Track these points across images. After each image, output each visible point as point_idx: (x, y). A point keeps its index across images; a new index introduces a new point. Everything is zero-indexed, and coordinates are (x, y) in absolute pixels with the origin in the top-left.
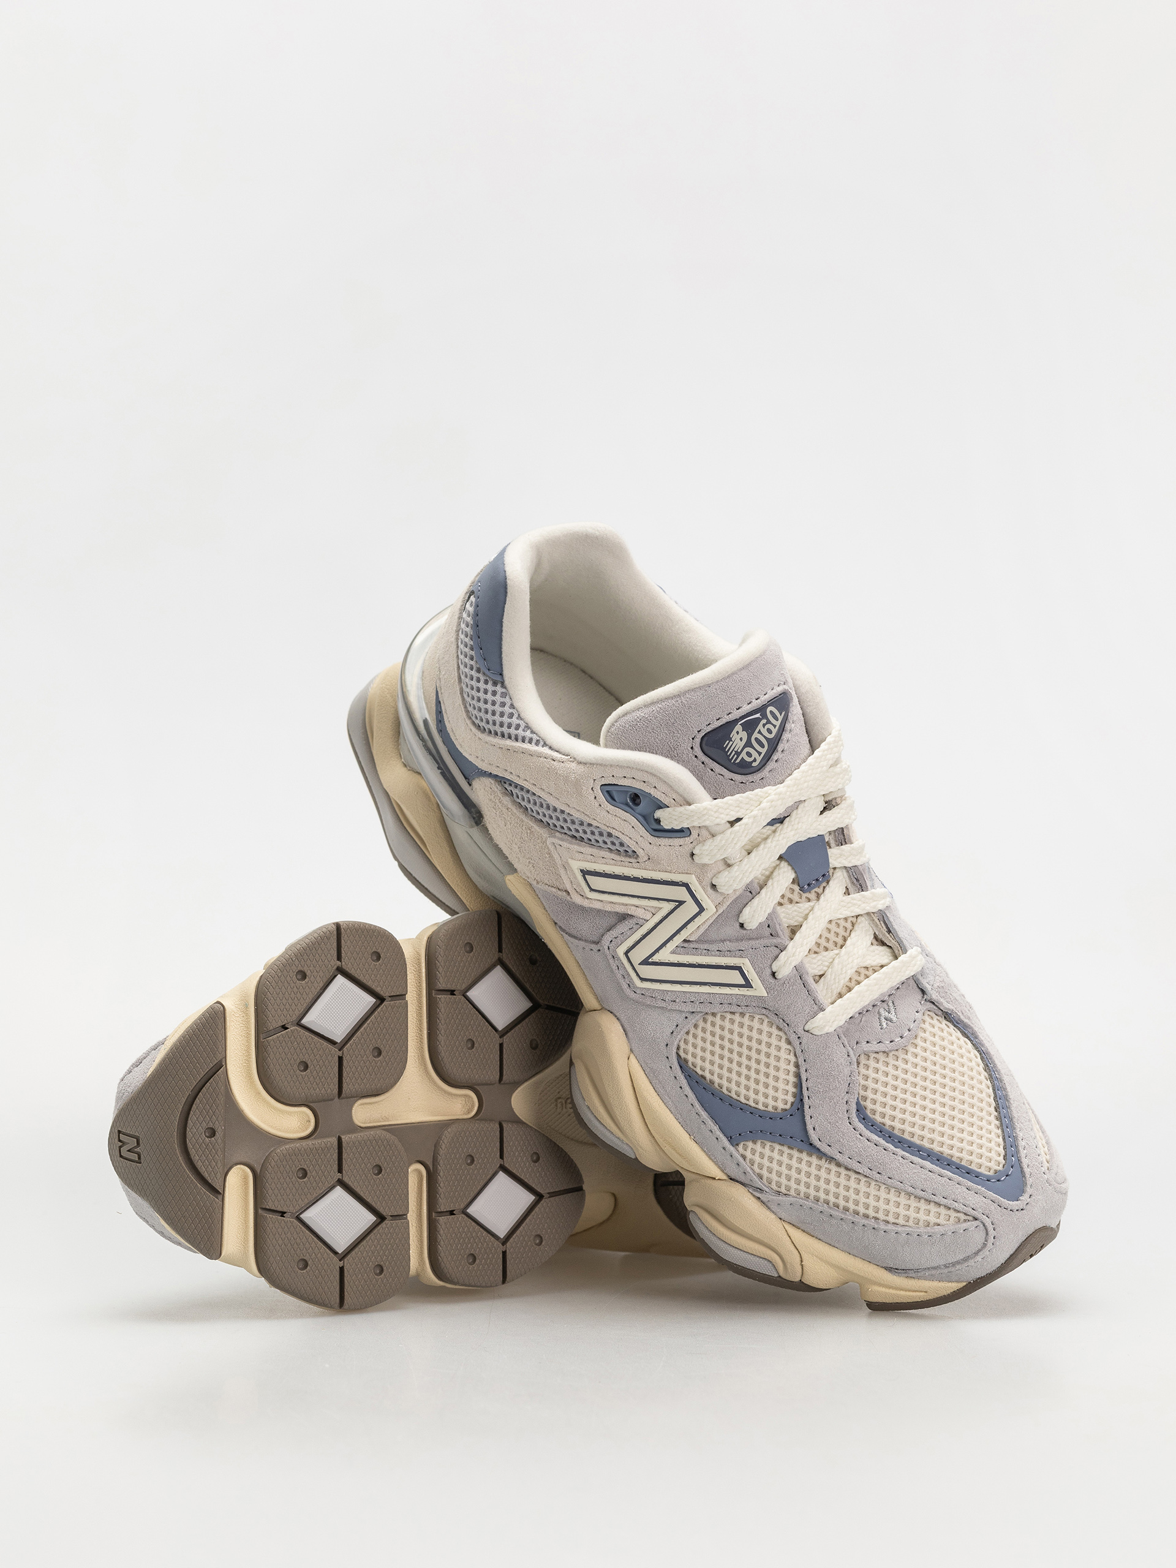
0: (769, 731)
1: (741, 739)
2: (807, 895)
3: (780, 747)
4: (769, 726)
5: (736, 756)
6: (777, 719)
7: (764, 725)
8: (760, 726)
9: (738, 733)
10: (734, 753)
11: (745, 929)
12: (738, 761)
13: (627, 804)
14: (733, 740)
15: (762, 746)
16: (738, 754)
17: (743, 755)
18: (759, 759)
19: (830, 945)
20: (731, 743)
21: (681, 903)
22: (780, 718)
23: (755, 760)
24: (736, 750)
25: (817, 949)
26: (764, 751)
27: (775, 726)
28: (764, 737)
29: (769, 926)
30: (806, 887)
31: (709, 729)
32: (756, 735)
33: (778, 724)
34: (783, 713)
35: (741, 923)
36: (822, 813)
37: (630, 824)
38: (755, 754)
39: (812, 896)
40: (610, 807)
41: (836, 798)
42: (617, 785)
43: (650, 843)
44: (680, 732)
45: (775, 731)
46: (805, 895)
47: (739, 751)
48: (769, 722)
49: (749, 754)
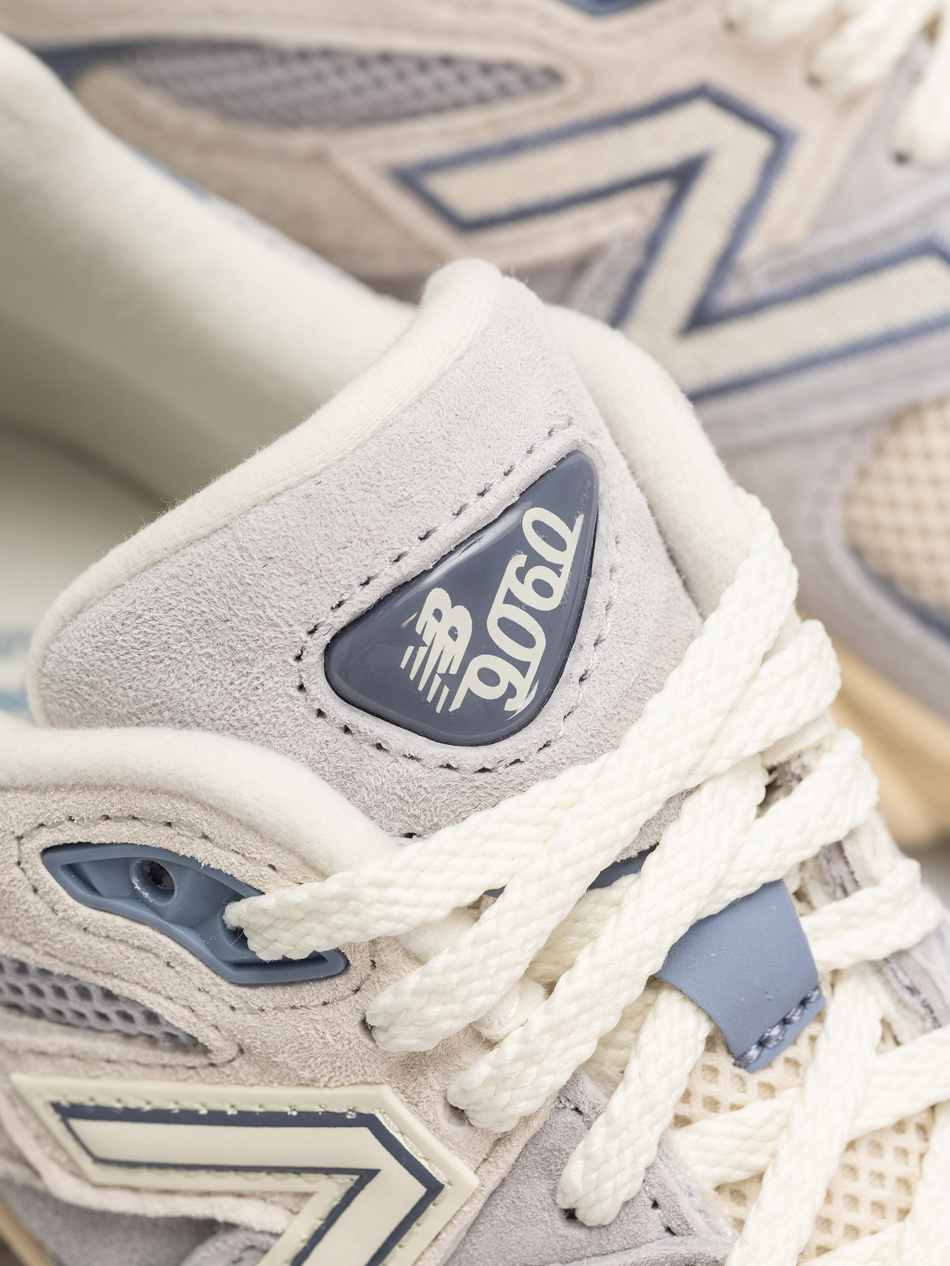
0: (542, 588)
1: (453, 633)
2: (765, 1076)
3: (586, 632)
4: (538, 572)
5: (446, 691)
6: (558, 543)
7: (521, 574)
8: (509, 581)
9: (438, 614)
10: (437, 680)
11: (583, 1225)
12: (456, 704)
13: (136, 897)
14: (427, 639)
15: (527, 640)
16: (453, 681)
17: (471, 682)
18: (525, 685)
19: (862, 1217)
20: (422, 651)
21: (366, 1176)
22: (572, 538)
23: (511, 691)
24: (442, 670)
25: (823, 1239)
26: (534, 656)
27: (556, 568)
28: (529, 610)
29: (655, 1205)
30: (754, 1052)
31: (343, 617)
32: (499, 609)
33: (566, 559)
34: (579, 521)
35: (566, 1211)
36: (764, 805)
37: (157, 956)
38: (507, 673)
39: (776, 1073)
40: (84, 913)
41: (799, 756)
42: (88, 845)
43: (233, 1008)
44: (252, 645)
45: (559, 585)
46: (754, 1080)
47: (454, 671)
48: (535, 559)
49: (489, 677)
